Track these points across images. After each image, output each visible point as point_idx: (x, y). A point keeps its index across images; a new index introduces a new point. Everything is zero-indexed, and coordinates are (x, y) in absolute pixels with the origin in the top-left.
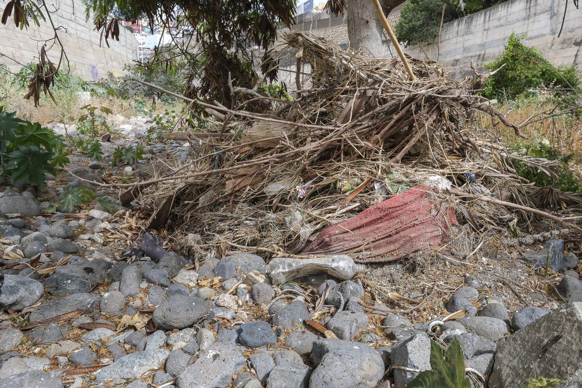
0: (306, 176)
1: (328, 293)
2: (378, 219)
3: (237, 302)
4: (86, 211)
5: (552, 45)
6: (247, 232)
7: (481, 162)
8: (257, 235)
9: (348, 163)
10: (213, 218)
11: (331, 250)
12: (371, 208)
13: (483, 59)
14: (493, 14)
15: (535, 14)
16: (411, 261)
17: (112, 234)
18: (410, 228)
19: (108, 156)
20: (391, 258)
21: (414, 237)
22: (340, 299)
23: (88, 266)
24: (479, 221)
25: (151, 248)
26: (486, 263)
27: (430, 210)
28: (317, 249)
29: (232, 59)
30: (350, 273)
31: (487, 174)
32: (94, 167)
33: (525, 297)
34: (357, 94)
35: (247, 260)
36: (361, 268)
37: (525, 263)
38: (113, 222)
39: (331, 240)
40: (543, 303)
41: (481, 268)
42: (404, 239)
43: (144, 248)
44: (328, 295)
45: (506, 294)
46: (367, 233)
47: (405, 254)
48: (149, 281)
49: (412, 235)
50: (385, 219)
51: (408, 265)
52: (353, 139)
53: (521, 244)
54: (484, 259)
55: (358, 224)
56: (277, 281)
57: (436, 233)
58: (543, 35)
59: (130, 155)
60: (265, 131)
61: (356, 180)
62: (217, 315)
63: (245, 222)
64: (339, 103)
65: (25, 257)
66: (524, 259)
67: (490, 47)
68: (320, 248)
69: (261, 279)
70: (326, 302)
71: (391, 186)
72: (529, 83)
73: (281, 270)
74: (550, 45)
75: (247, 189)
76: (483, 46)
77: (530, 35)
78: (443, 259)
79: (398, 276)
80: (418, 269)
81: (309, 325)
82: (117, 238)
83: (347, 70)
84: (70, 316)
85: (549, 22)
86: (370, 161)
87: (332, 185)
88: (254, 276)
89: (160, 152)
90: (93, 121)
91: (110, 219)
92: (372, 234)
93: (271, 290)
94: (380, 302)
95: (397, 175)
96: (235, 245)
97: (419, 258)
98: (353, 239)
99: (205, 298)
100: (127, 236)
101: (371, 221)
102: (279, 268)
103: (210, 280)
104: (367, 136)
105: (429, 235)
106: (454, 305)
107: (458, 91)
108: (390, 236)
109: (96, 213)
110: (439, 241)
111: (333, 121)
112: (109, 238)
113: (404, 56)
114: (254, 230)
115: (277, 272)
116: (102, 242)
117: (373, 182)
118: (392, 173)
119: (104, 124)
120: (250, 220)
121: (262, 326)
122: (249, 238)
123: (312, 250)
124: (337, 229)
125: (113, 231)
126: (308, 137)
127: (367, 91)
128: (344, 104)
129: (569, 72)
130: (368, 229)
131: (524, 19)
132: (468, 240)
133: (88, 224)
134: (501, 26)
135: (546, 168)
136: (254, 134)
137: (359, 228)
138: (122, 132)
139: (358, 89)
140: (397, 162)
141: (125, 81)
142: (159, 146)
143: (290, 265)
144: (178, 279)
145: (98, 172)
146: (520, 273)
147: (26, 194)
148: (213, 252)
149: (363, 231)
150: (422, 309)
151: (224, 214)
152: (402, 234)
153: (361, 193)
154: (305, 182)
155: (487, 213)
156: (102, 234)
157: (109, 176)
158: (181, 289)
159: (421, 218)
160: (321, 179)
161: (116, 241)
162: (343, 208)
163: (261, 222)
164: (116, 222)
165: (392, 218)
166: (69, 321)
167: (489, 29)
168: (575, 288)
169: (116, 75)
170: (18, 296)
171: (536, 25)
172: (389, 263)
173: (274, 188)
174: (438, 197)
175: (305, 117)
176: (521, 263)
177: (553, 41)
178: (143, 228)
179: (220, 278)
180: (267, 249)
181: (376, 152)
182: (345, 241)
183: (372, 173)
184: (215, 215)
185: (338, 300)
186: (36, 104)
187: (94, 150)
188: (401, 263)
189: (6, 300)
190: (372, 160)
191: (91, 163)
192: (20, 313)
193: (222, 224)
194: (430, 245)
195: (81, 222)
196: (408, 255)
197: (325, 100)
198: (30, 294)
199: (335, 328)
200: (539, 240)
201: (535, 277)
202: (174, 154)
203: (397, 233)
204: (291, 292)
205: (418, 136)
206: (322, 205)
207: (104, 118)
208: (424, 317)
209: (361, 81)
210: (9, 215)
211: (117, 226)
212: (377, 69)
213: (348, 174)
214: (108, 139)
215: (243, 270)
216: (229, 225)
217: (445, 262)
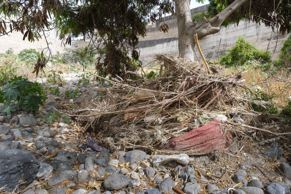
0: (162, 114)
1: (179, 172)
2: (197, 135)
3: (139, 176)
4: (57, 123)
5: (257, 40)
6: (135, 138)
7: (239, 107)
8: (140, 139)
9: (182, 109)
10: (118, 130)
11: (176, 148)
12: (194, 130)
13: (226, 46)
14: (230, 27)
15: (249, 26)
16: (213, 155)
17: (70, 134)
18: (211, 140)
19: (62, 94)
20: (203, 154)
21: (213, 144)
22: (185, 176)
23: (68, 156)
24: (240, 134)
25: (91, 144)
26: (246, 156)
27: (220, 132)
28: (169, 148)
29: (118, 51)
30: (188, 162)
31: (243, 113)
32: (57, 100)
33: (266, 174)
34: (186, 79)
35: (139, 153)
36: (192, 159)
37: (263, 156)
38: (69, 128)
39: (175, 144)
40: (275, 177)
41: (244, 158)
42: (209, 145)
43: (88, 144)
44: (180, 173)
45: (258, 173)
46: (192, 142)
47: (209, 152)
48: (97, 164)
49: (213, 143)
50: (200, 135)
51: (211, 157)
52: (185, 100)
53: (260, 145)
54: (245, 154)
55: (188, 138)
56: (155, 166)
57: (223, 142)
58: (253, 36)
59: (72, 94)
60: (144, 93)
61: (186, 117)
62: (134, 184)
63: (134, 133)
64: (178, 83)
65: (37, 149)
66: (262, 153)
67: (229, 41)
68: (170, 147)
69: (148, 164)
70: (179, 177)
71: (202, 120)
72: (248, 58)
73: (158, 161)
74: (256, 40)
75: (135, 119)
76: (226, 40)
77: (247, 35)
78: (227, 154)
79: (207, 162)
80: (216, 159)
81: (175, 190)
82: (72, 136)
83: (182, 69)
84: (65, 182)
85: (256, 30)
86: (192, 109)
87: (175, 119)
88: (145, 163)
89: (84, 92)
90: (54, 77)
91: (68, 127)
92: (193, 142)
93: (153, 170)
94: (203, 177)
95: (205, 115)
96: (130, 144)
97: (216, 154)
98: (185, 144)
99: (124, 173)
100: (76, 135)
101: (194, 136)
102: (157, 160)
103: (124, 164)
104: (191, 98)
105: (220, 143)
106: (237, 179)
107: (231, 79)
108: (202, 143)
109: (62, 124)
110: (224, 146)
111: (175, 90)
112: (68, 136)
113: (206, 62)
114: (138, 137)
115: (156, 162)
116: (66, 139)
117: (194, 118)
118: (202, 115)
119: (59, 78)
120: (136, 132)
121: (156, 191)
122: (136, 140)
123: (166, 148)
124: (178, 139)
125: (70, 133)
126: (164, 97)
127: (190, 78)
128: (180, 83)
129: (266, 53)
130: (192, 140)
131: (244, 29)
132: (237, 145)
133: (59, 129)
134: (234, 31)
135: (264, 105)
136: (139, 94)
137: (188, 139)
138: (67, 82)
139: (186, 77)
140: (205, 109)
141: (64, 55)
142: (84, 88)
143: (162, 159)
144: (110, 163)
145: (59, 102)
146: (261, 160)
147: (31, 115)
148: (120, 147)
149: (190, 140)
150: (222, 181)
151: (124, 129)
152: (208, 142)
153: (189, 123)
154: (162, 116)
155: (243, 131)
156: (65, 134)
157: (63, 104)
158: (113, 169)
159: (216, 135)
160: (169, 116)
161: (72, 138)
162: (180, 130)
163: (142, 134)
164: (70, 128)
165: (203, 135)
166: (66, 185)
167: (228, 33)
168: (288, 169)
169: (60, 53)
170: (44, 173)
171: (250, 31)
172: (202, 155)
173: (148, 119)
174: (223, 126)
175: (163, 88)
176: (261, 155)
177: (257, 39)
178: (83, 131)
179: (129, 163)
180: (146, 147)
181: (195, 105)
182: (182, 145)
183: (193, 114)
184: (120, 129)
185: (184, 176)
186: (37, 75)
187: (57, 92)
188: (208, 156)
189: (39, 175)
190: (193, 108)
191: (55, 98)
192: (44, 181)
193: (123, 133)
194: (221, 148)
195: (55, 128)
196: (211, 152)
197: (171, 81)
198: (48, 172)
199: (187, 192)
200: (267, 143)
201: (269, 162)
202: (91, 92)
203: (206, 142)
204: (162, 171)
205: (214, 99)
206: (170, 127)
207: (60, 76)
208: (224, 185)
209: (188, 74)
210: (24, 126)
211: (71, 130)
212: (194, 68)
213: (182, 114)
214: (61, 85)
215: (138, 159)
216: (126, 134)
217: (228, 156)
